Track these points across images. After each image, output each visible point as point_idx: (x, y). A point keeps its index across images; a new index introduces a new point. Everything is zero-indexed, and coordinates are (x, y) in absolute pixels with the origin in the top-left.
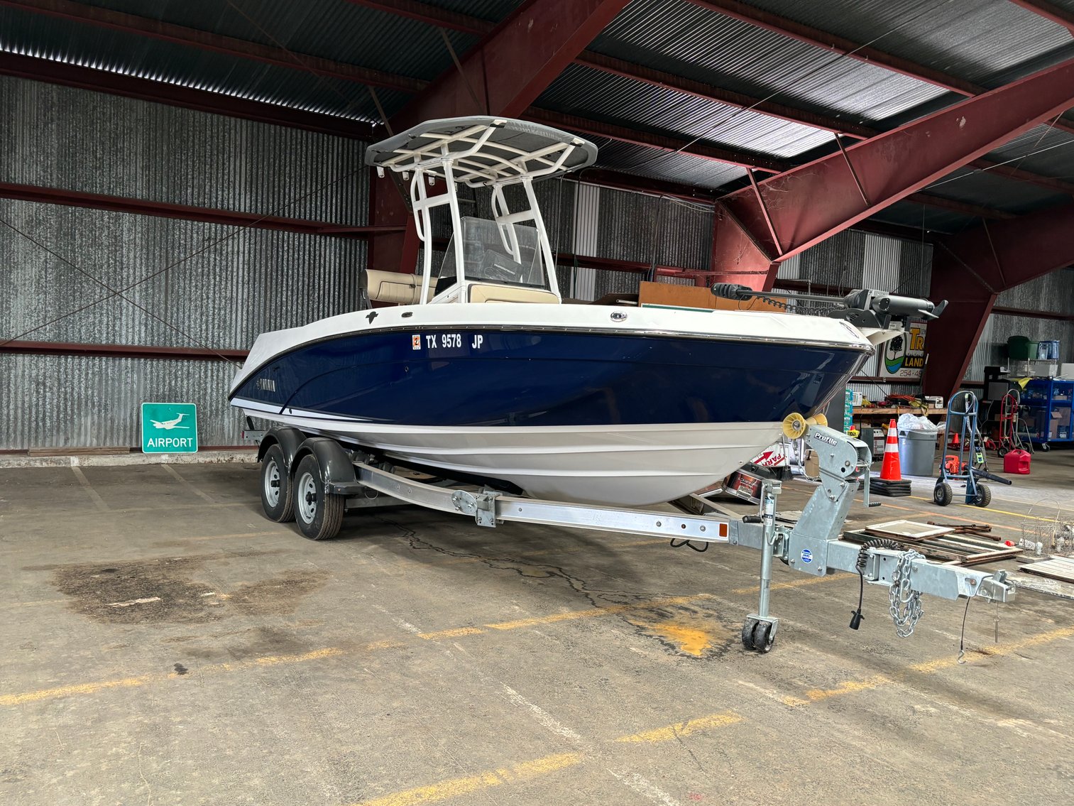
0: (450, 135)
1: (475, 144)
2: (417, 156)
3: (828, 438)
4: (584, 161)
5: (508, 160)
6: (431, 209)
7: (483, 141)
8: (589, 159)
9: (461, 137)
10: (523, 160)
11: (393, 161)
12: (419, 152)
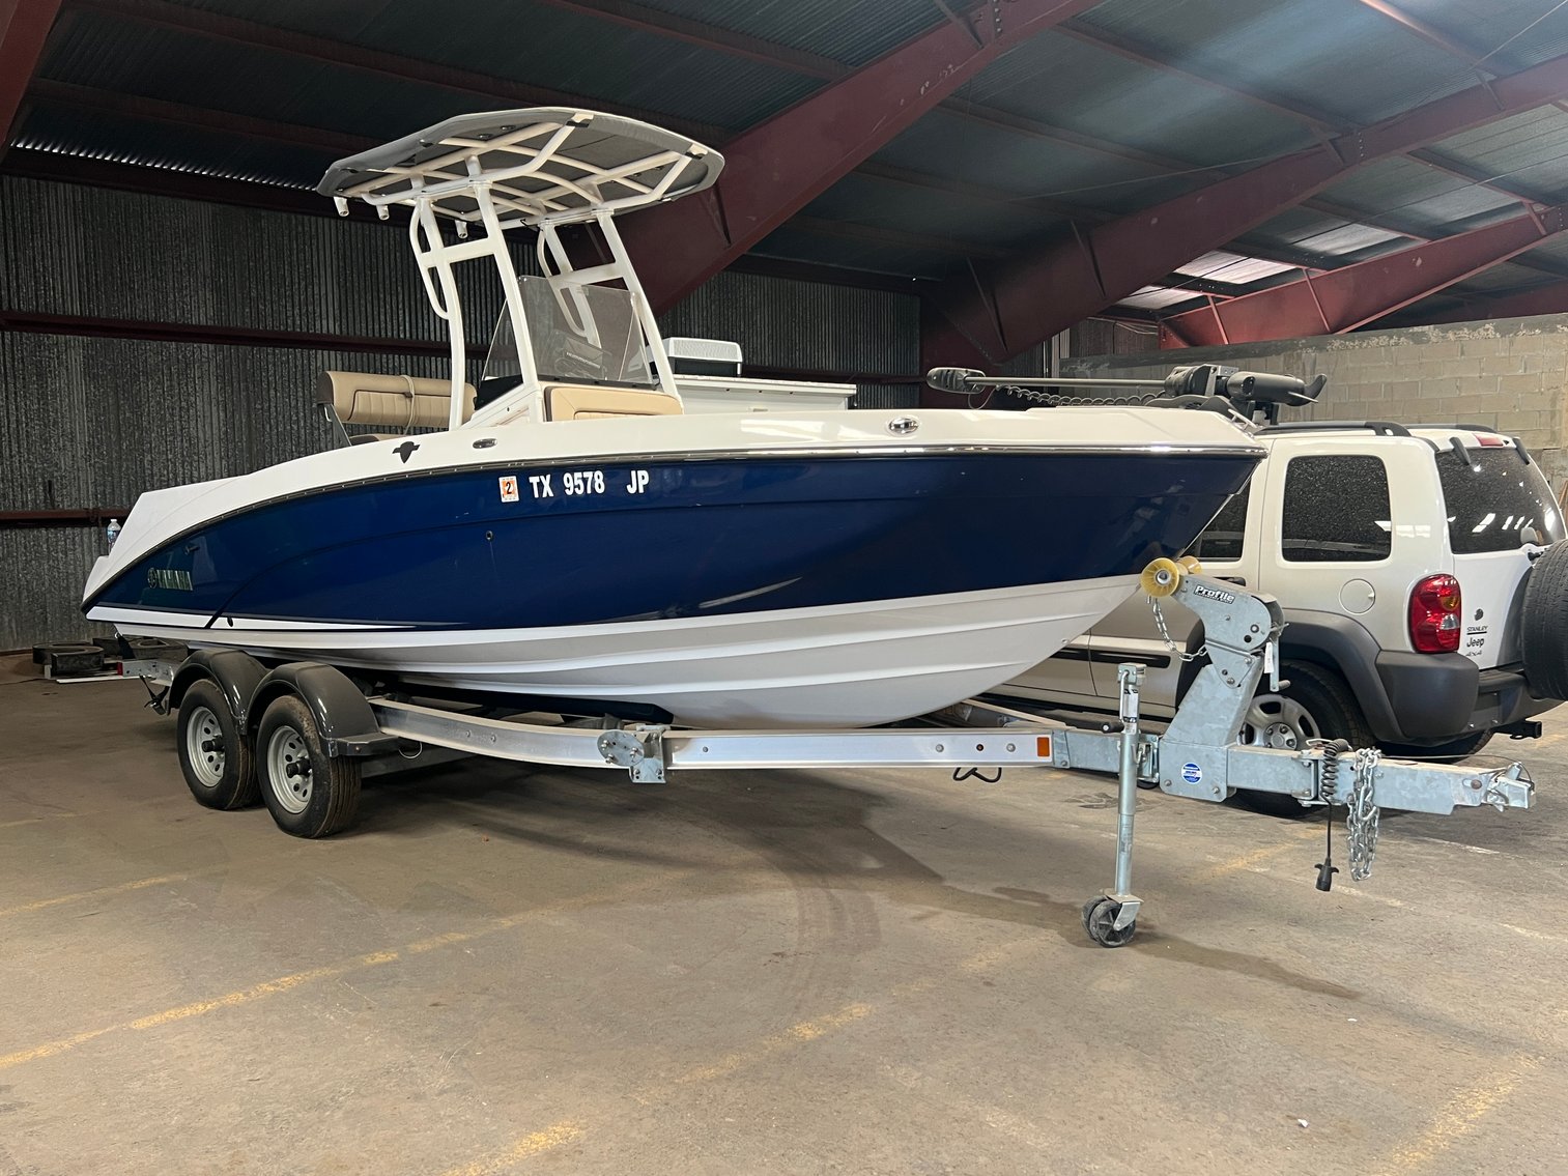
0: (485, 140)
1: (534, 157)
2: (417, 177)
3: (1218, 593)
4: (699, 181)
5: (572, 180)
6: (455, 266)
7: (547, 154)
8: (709, 175)
9: (503, 145)
10: (594, 181)
11: (368, 187)
12: (421, 170)
